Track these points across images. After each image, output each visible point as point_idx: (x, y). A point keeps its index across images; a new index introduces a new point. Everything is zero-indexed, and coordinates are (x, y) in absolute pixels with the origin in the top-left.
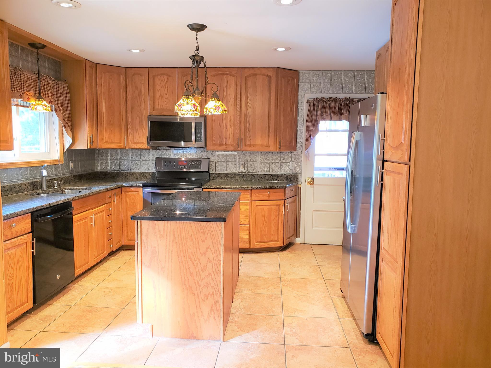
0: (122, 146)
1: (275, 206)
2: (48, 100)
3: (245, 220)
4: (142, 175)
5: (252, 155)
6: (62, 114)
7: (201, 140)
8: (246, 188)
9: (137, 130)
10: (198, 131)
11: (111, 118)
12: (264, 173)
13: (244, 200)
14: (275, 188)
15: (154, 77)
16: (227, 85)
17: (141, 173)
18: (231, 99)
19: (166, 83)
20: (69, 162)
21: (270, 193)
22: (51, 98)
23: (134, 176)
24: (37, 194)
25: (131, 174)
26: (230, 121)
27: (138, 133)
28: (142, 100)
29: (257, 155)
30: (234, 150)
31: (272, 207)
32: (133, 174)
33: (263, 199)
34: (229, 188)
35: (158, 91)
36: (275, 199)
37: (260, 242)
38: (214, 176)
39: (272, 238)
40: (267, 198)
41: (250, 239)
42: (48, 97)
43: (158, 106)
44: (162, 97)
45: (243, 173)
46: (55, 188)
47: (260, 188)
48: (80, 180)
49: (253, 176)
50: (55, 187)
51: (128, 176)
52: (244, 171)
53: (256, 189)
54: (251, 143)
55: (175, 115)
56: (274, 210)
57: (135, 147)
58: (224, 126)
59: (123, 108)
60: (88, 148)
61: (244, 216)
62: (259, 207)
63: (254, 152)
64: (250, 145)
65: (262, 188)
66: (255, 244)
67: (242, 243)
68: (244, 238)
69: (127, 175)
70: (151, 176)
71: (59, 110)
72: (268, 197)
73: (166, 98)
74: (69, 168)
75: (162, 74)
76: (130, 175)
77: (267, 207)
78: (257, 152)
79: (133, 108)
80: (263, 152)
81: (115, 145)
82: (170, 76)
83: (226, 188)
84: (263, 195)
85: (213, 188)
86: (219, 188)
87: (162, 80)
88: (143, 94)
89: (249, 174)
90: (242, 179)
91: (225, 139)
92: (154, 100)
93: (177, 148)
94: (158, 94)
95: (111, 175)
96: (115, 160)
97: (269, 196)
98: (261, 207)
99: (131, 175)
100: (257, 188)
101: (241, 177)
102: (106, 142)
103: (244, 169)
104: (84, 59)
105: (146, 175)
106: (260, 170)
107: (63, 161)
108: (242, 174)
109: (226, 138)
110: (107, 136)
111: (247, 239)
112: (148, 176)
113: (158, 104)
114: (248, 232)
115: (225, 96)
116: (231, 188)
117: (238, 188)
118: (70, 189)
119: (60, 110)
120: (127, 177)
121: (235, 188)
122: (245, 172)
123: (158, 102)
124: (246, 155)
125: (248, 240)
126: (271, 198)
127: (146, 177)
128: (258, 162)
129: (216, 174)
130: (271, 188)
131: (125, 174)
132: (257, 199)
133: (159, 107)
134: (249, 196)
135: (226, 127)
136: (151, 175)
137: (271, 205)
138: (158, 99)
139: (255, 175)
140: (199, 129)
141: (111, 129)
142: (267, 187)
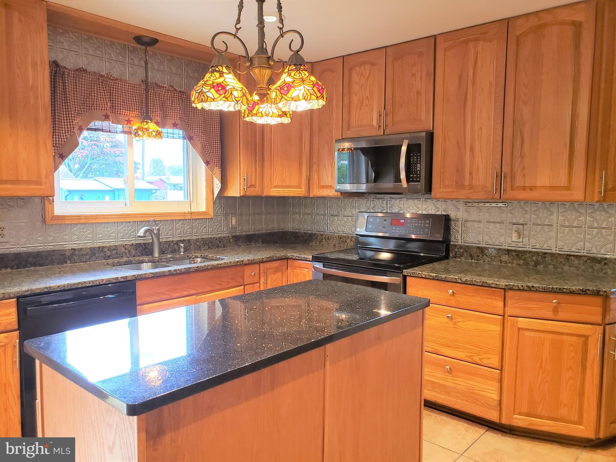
0: (302, 193)
1: (574, 339)
2: (171, 122)
3: (489, 356)
4: (342, 240)
5: (541, 211)
6: (201, 142)
7: (418, 179)
8: (493, 286)
9: (325, 165)
10: (413, 161)
11: (286, 148)
12: (569, 253)
13: (490, 311)
14: (572, 293)
15: (351, 70)
16: (476, 63)
17: (340, 237)
18: (483, 90)
19: (367, 79)
20: (226, 215)
21: (559, 303)
22: (177, 119)
23: (331, 240)
24: (139, 261)
25: (327, 237)
26: (480, 136)
27: (326, 170)
28: (332, 114)
29: (554, 209)
30: (487, 199)
31: (565, 338)
32: (330, 238)
33: (538, 316)
34: (455, 281)
35: (356, 94)
36: (573, 319)
37: (528, 415)
38: (456, 250)
39: (563, 412)
40: (550, 315)
41: (500, 402)
42: (171, 118)
43: (355, 122)
44: (362, 104)
45: (520, 249)
46: (181, 254)
47: (530, 289)
48: (248, 243)
49: (540, 257)
50: (181, 252)
51: (324, 240)
52: (520, 245)
53: (519, 290)
54: (525, 183)
55: (379, 134)
56: (571, 345)
57: (321, 194)
58: (468, 148)
59: (306, 130)
60: (241, 195)
61: (489, 347)
62: (527, 333)
63: (547, 204)
64: (524, 188)
65: (536, 290)
66: (515, 415)
67: (482, 406)
68: (487, 397)
69: (322, 239)
70: (353, 242)
71: (196, 137)
72: (553, 311)
73: (367, 106)
74: (227, 225)
75: (363, 63)
76: (325, 239)
77: (551, 336)
78: (552, 203)
79: (320, 130)
80: (568, 205)
81: (290, 191)
82: (373, 64)
83: (449, 280)
84: (540, 306)
85: (424, 276)
86: (436, 278)
87: (362, 74)
88: (334, 102)
89: (531, 252)
90: (515, 262)
91: (467, 176)
92: (349, 112)
93: (394, 196)
94: (355, 100)
95: (303, 237)
96: (309, 214)
97: (555, 310)
98: (532, 334)
99: (327, 239)
100: (522, 288)
101: (512, 257)
102: (276, 187)
103: (521, 240)
104: (238, 56)
105: (346, 240)
106: (560, 243)
107: (212, 214)
108: (515, 251)
109: (471, 174)
110: (277, 177)
111: (495, 400)
112: (349, 242)
113: (354, 117)
114: (496, 384)
115: (470, 87)
116: (460, 281)
117: (476, 283)
118: (203, 256)
119: (198, 137)
120: (322, 242)
121: (469, 283)
122: (523, 246)
123: (355, 115)
124: (528, 209)
125: (496, 403)
126: (562, 315)
127: (346, 244)
128: (555, 225)
129: (461, 247)
130: (561, 291)
131: (320, 238)
132: (522, 315)
133: (357, 123)
134: (501, 304)
135: (472, 150)
136: (353, 240)
137: (562, 334)
138: (355, 109)
139: (546, 256)
140: (415, 158)
141: (285, 166)
142: (550, 290)
